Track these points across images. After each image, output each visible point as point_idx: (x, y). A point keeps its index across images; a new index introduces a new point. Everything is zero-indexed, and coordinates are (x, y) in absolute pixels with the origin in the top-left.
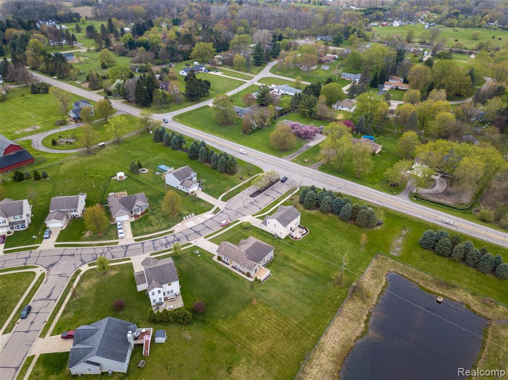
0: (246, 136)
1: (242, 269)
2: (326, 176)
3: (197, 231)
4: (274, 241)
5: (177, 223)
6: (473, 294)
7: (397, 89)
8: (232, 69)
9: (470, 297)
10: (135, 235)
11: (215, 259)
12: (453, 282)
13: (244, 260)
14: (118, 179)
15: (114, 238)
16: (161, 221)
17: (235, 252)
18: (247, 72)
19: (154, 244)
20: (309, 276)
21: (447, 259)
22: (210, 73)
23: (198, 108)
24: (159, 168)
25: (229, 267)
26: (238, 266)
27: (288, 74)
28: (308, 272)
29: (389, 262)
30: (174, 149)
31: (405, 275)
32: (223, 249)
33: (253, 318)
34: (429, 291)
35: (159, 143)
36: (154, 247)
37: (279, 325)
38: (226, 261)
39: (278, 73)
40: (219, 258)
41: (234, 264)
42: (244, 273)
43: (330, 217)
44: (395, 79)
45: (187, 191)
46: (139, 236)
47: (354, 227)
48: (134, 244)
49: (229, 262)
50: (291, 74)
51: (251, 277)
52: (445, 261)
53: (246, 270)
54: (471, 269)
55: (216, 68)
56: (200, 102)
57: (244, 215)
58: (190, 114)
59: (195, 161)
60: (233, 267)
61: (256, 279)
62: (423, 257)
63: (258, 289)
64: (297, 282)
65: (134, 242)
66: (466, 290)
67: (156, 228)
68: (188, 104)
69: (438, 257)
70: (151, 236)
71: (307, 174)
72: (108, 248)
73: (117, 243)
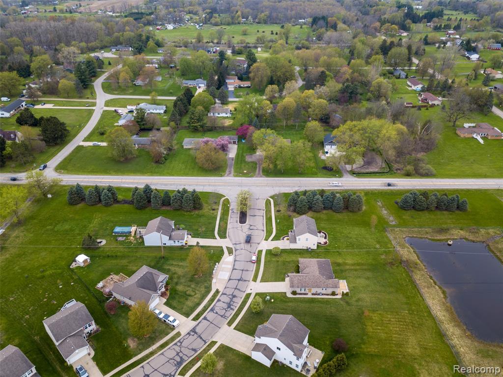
0: (161, 165)
1: (324, 292)
2: (278, 180)
3: (239, 278)
4: (312, 254)
5: (211, 281)
6: (461, 229)
7: (240, 87)
8: (59, 97)
9: (462, 232)
10: (187, 315)
11: (289, 295)
12: (445, 226)
13: (325, 282)
14: (82, 265)
15: (170, 331)
16: (193, 286)
17: (309, 279)
18: (81, 97)
19: (217, 313)
20: (369, 270)
21: (426, 212)
22: (36, 107)
23: (73, 152)
24: (116, 233)
25: (310, 296)
26: (319, 290)
27: (128, 92)
28: (364, 267)
29: (397, 231)
30: (107, 205)
31: (415, 236)
32: (296, 281)
33: (379, 328)
34: (439, 240)
35: (80, 205)
36: (222, 316)
37: (401, 321)
38: (303, 291)
39: (116, 92)
40: (294, 293)
41: (314, 290)
42: (328, 295)
43: (326, 214)
44: (231, 79)
45: (180, 244)
46: (192, 313)
47: (351, 214)
48: (198, 324)
49: (307, 291)
50: (131, 91)
51: (337, 294)
52: (426, 213)
53: (330, 291)
54: (445, 212)
55: (38, 101)
56: (67, 144)
57: (259, 244)
58: (70, 160)
59: (147, 210)
60: (313, 294)
61: (343, 294)
62: (412, 217)
63: (353, 301)
64: (368, 278)
65: (195, 323)
66: (455, 228)
67: (198, 296)
68: (53, 150)
69: (420, 213)
70: (204, 307)
71: (261, 183)
72: (175, 344)
73: (178, 334)
